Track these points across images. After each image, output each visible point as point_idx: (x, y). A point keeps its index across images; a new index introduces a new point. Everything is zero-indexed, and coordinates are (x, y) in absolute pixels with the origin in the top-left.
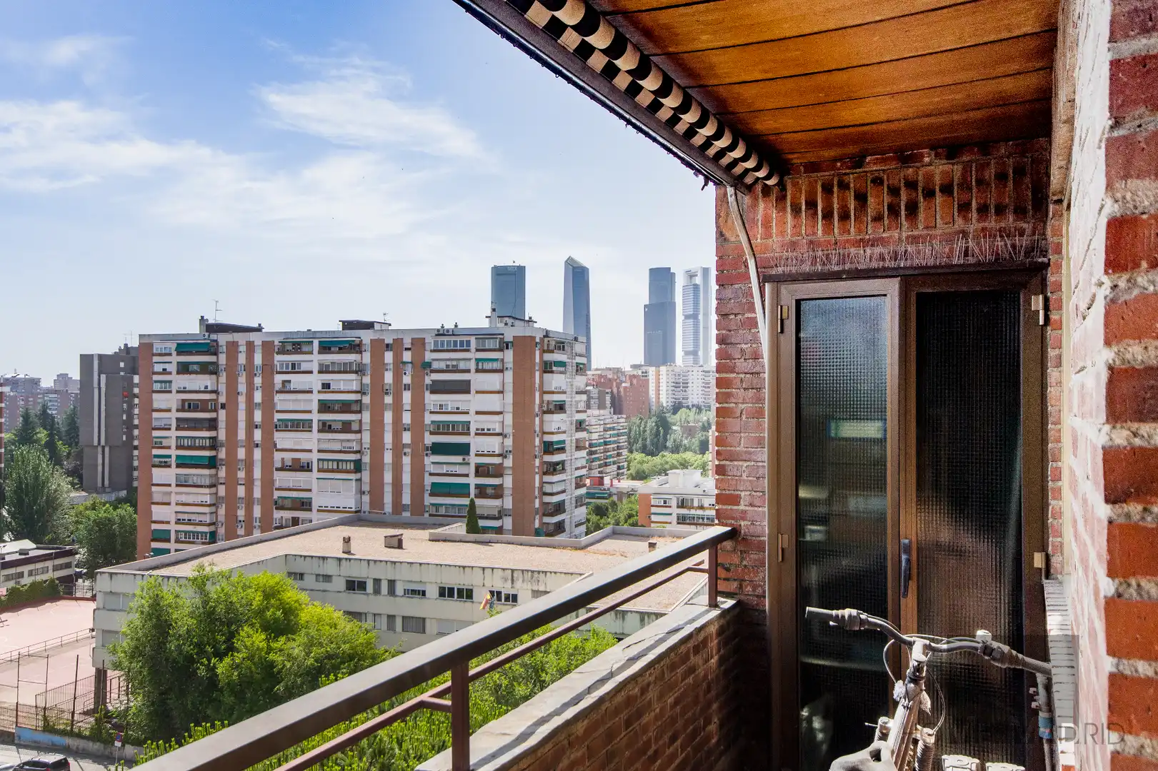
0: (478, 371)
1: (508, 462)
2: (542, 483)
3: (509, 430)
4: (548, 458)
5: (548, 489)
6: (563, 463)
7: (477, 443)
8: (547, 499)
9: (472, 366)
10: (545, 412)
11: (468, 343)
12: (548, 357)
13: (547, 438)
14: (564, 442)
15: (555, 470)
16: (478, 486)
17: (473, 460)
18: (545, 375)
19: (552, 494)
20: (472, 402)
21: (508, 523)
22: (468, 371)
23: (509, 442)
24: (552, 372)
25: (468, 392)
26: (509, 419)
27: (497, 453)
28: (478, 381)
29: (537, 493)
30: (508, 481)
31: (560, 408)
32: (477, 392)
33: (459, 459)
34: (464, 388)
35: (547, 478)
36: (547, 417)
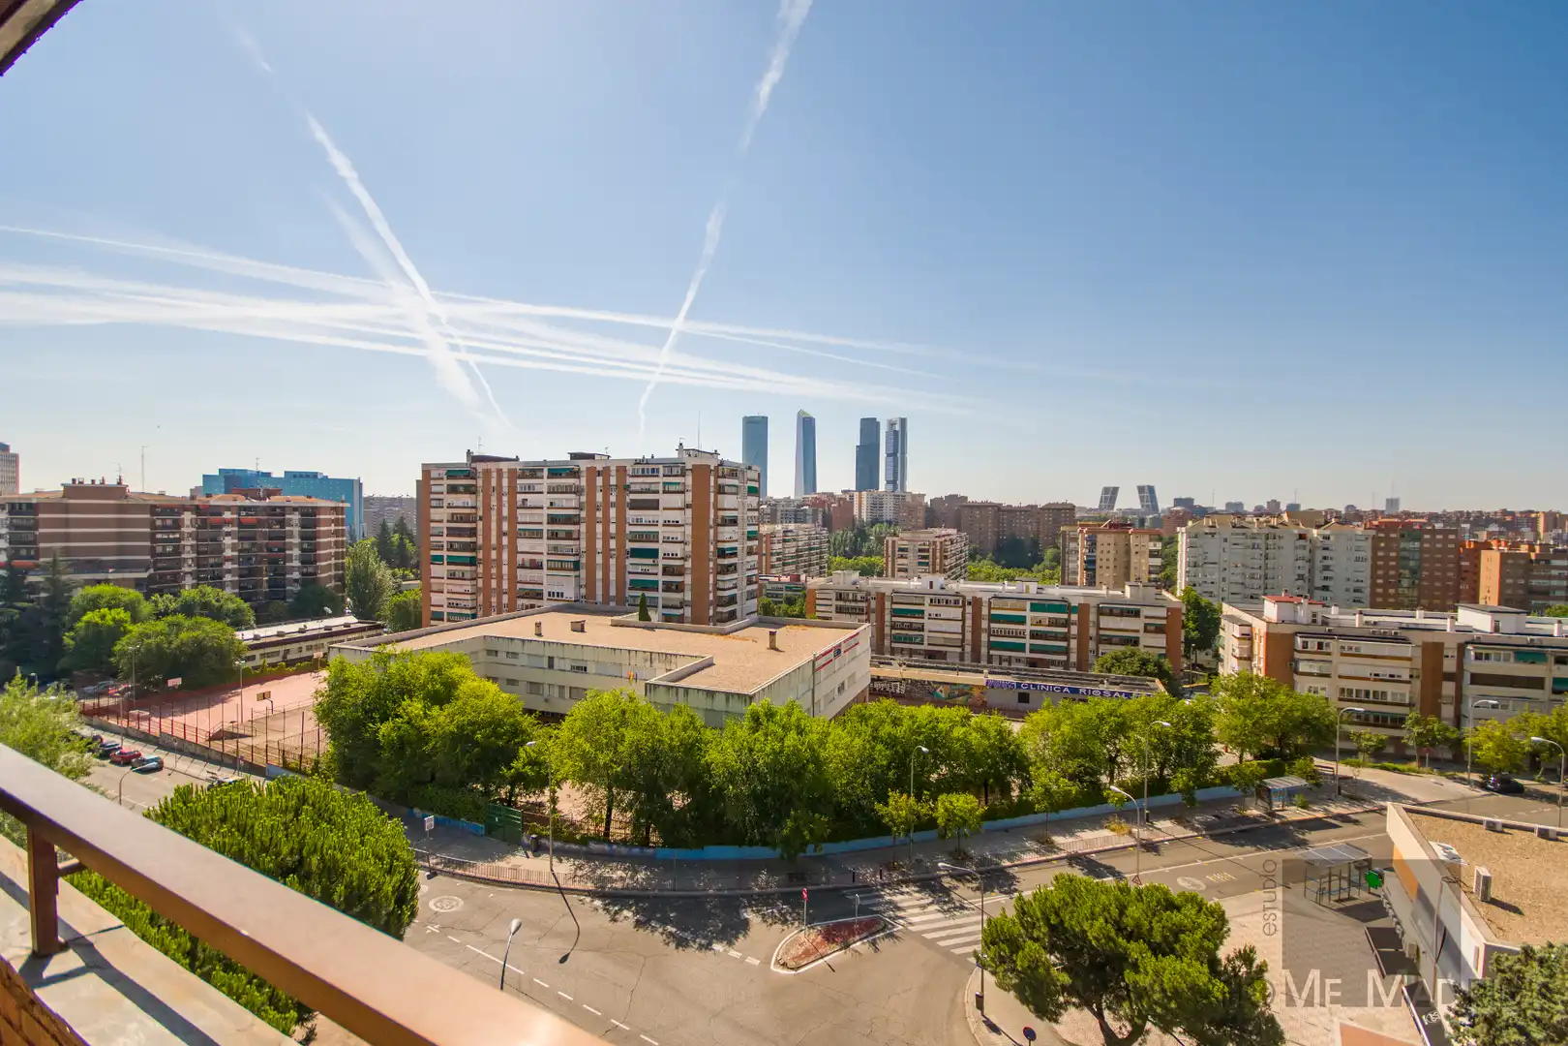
0: (664, 492)
1: (688, 564)
2: (716, 581)
3: (689, 539)
4: (721, 561)
5: (721, 585)
6: (735, 565)
7: (663, 548)
8: (720, 593)
9: (661, 489)
10: (719, 525)
11: (658, 470)
12: (721, 481)
13: (720, 545)
14: (736, 548)
15: (728, 571)
16: (664, 583)
17: (661, 562)
18: (719, 496)
19: (724, 590)
20: (661, 515)
21: (688, 612)
22: (657, 492)
23: (689, 548)
24: (724, 493)
25: (657, 508)
26: (689, 530)
27: (679, 556)
28: (665, 500)
29: (711, 588)
30: (688, 579)
31: (734, 522)
32: (664, 509)
33: (650, 561)
34: (654, 505)
35: (719, 577)
36: (720, 529)
